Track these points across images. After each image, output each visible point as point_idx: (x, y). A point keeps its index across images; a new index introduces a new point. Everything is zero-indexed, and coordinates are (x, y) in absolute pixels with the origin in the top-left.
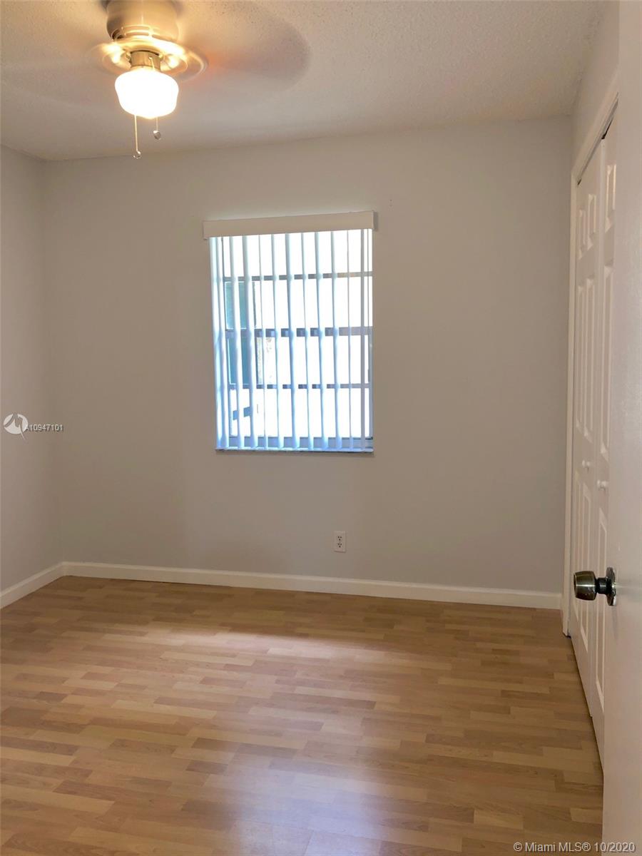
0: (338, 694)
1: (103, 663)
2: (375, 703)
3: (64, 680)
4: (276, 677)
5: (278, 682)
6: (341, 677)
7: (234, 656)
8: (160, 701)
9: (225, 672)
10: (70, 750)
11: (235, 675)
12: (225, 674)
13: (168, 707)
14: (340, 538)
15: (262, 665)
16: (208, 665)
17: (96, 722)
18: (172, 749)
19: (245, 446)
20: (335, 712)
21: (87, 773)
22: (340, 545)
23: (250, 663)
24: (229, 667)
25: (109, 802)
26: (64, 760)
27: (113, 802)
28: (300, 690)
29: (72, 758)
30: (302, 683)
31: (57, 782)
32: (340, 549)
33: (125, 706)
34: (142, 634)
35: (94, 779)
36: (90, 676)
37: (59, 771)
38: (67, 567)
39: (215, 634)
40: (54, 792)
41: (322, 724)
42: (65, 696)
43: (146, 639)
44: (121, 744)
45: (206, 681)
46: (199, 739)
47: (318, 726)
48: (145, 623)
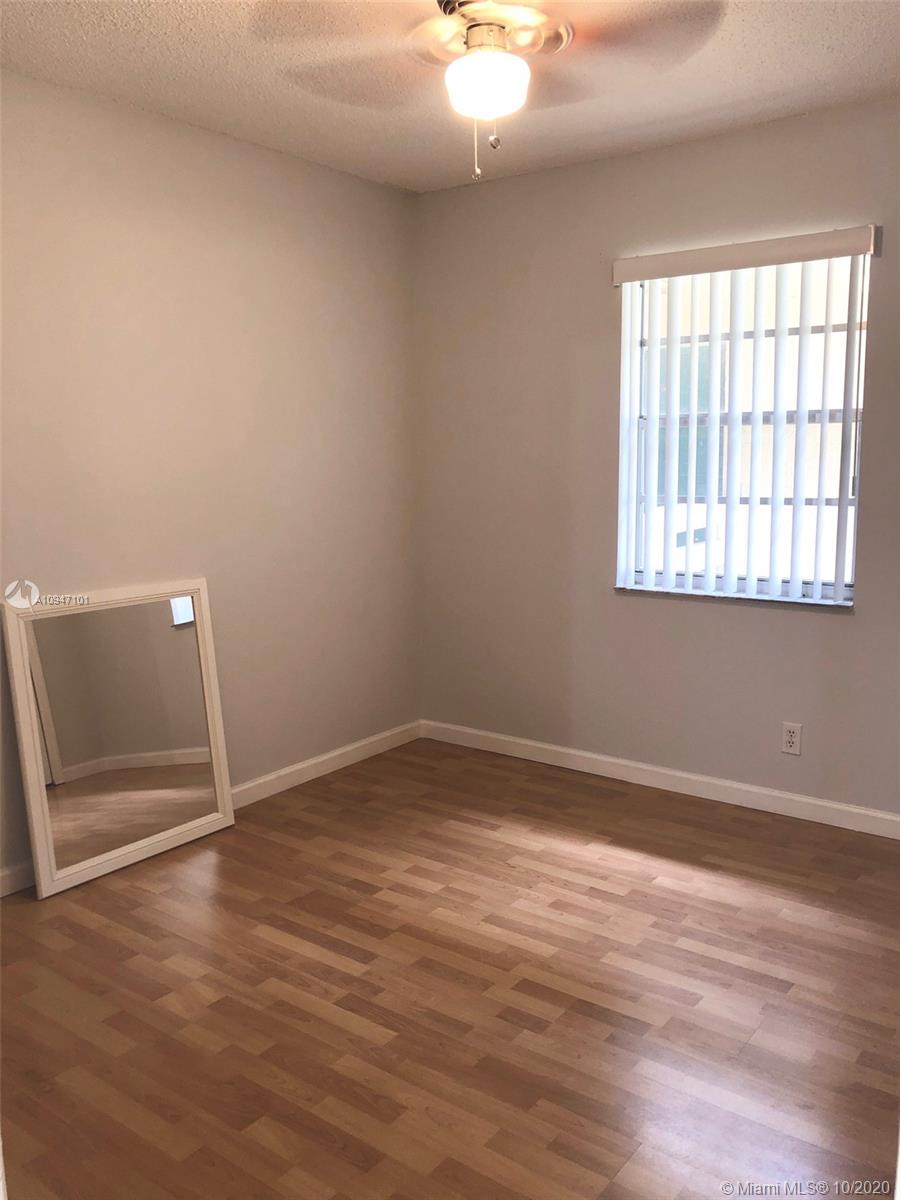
0: (739, 960)
1: (436, 857)
2: (793, 984)
3: (384, 869)
4: (655, 919)
5: (655, 925)
6: (751, 936)
7: (604, 878)
8: (491, 919)
9: (586, 898)
10: (367, 957)
11: (597, 904)
12: (584, 900)
13: (498, 930)
14: (791, 733)
15: (639, 899)
16: (566, 884)
17: (406, 929)
18: (486, 985)
19: (656, 585)
20: (726, 985)
21: (377, 991)
22: (791, 743)
23: (622, 892)
24: (593, 892)
25: (391, 1032)
26: (355, 968)
27: (395, 1034)
28: (684, 943)
29: (367, 968)
30: (688, 933)
31: (340, 992)
32: (790, 751)
33: (447, 918)
34: (494, 828)
35: (383, 1000)
36: (415, 871)
37: (347, 980)
38: (426, 727)
39: (587, 844)
40: (335, 1004)
41: (702, 998)
42: (381, 889)
43: (497, 835)
44: (425, 964)
45: (557, 905)
46: (525, 980)
47: (694, 999)
48: (500, 813)
